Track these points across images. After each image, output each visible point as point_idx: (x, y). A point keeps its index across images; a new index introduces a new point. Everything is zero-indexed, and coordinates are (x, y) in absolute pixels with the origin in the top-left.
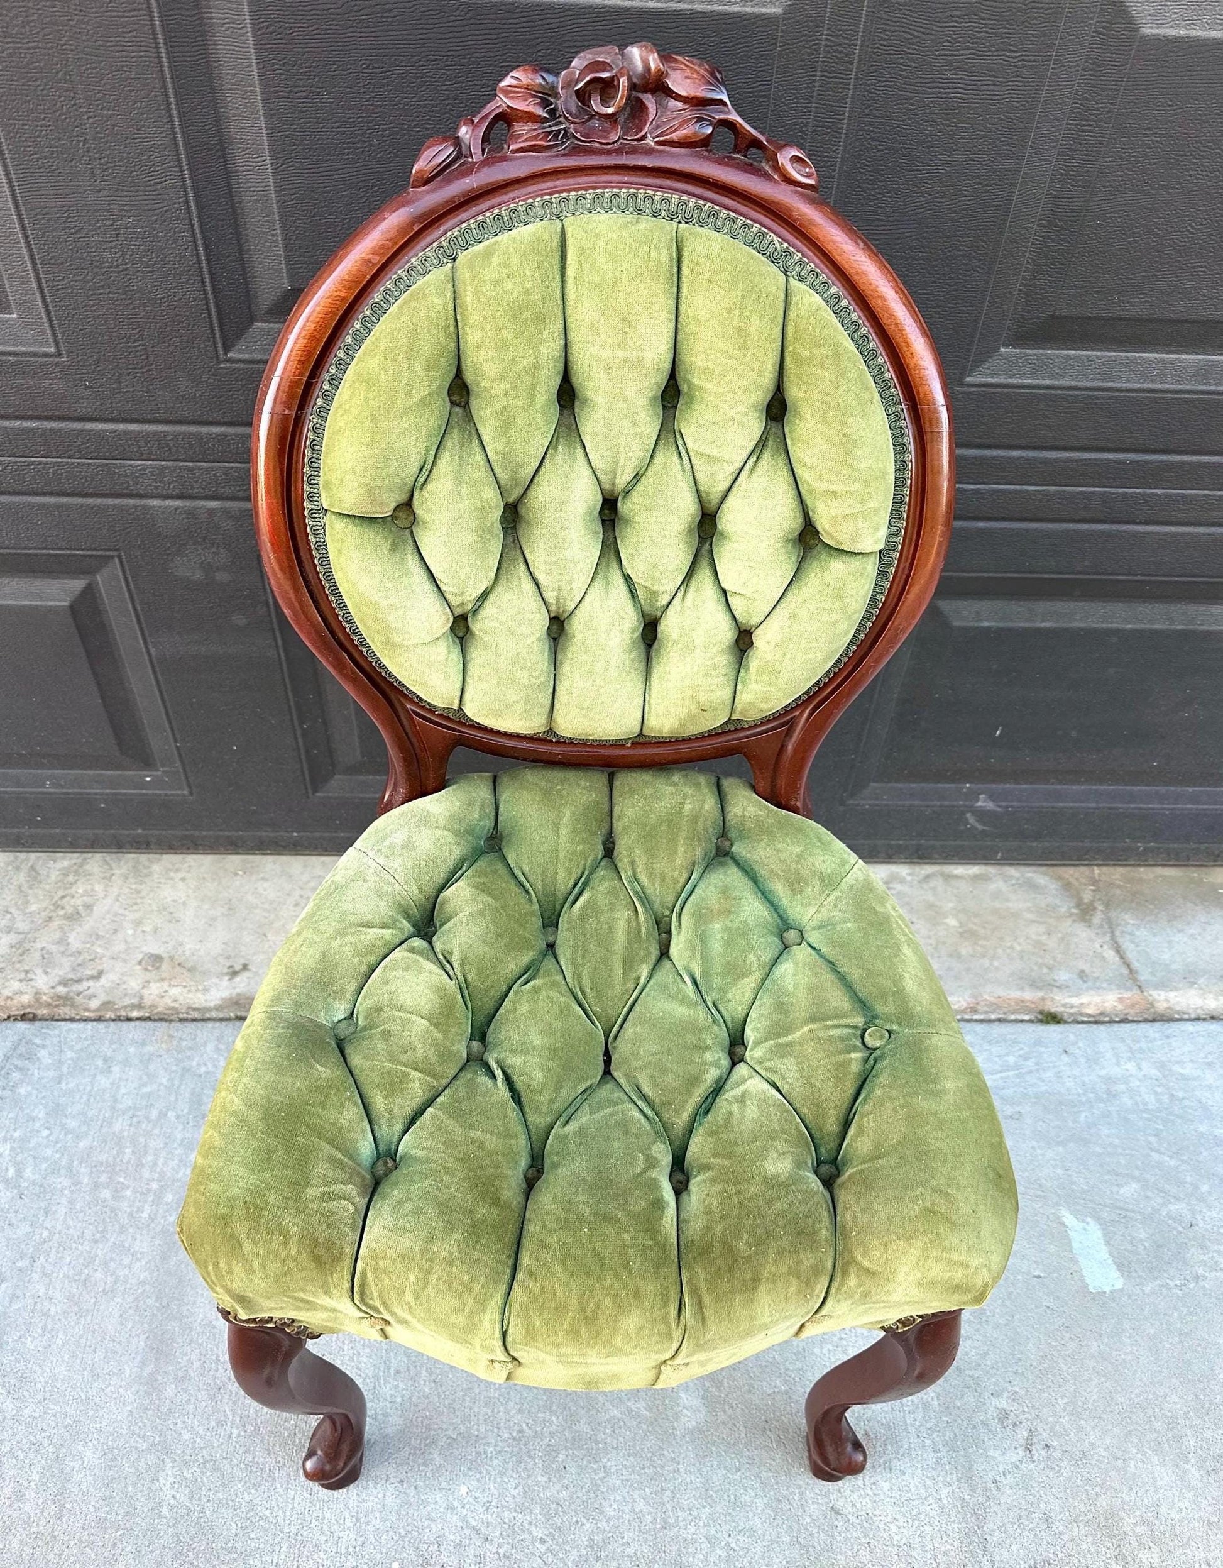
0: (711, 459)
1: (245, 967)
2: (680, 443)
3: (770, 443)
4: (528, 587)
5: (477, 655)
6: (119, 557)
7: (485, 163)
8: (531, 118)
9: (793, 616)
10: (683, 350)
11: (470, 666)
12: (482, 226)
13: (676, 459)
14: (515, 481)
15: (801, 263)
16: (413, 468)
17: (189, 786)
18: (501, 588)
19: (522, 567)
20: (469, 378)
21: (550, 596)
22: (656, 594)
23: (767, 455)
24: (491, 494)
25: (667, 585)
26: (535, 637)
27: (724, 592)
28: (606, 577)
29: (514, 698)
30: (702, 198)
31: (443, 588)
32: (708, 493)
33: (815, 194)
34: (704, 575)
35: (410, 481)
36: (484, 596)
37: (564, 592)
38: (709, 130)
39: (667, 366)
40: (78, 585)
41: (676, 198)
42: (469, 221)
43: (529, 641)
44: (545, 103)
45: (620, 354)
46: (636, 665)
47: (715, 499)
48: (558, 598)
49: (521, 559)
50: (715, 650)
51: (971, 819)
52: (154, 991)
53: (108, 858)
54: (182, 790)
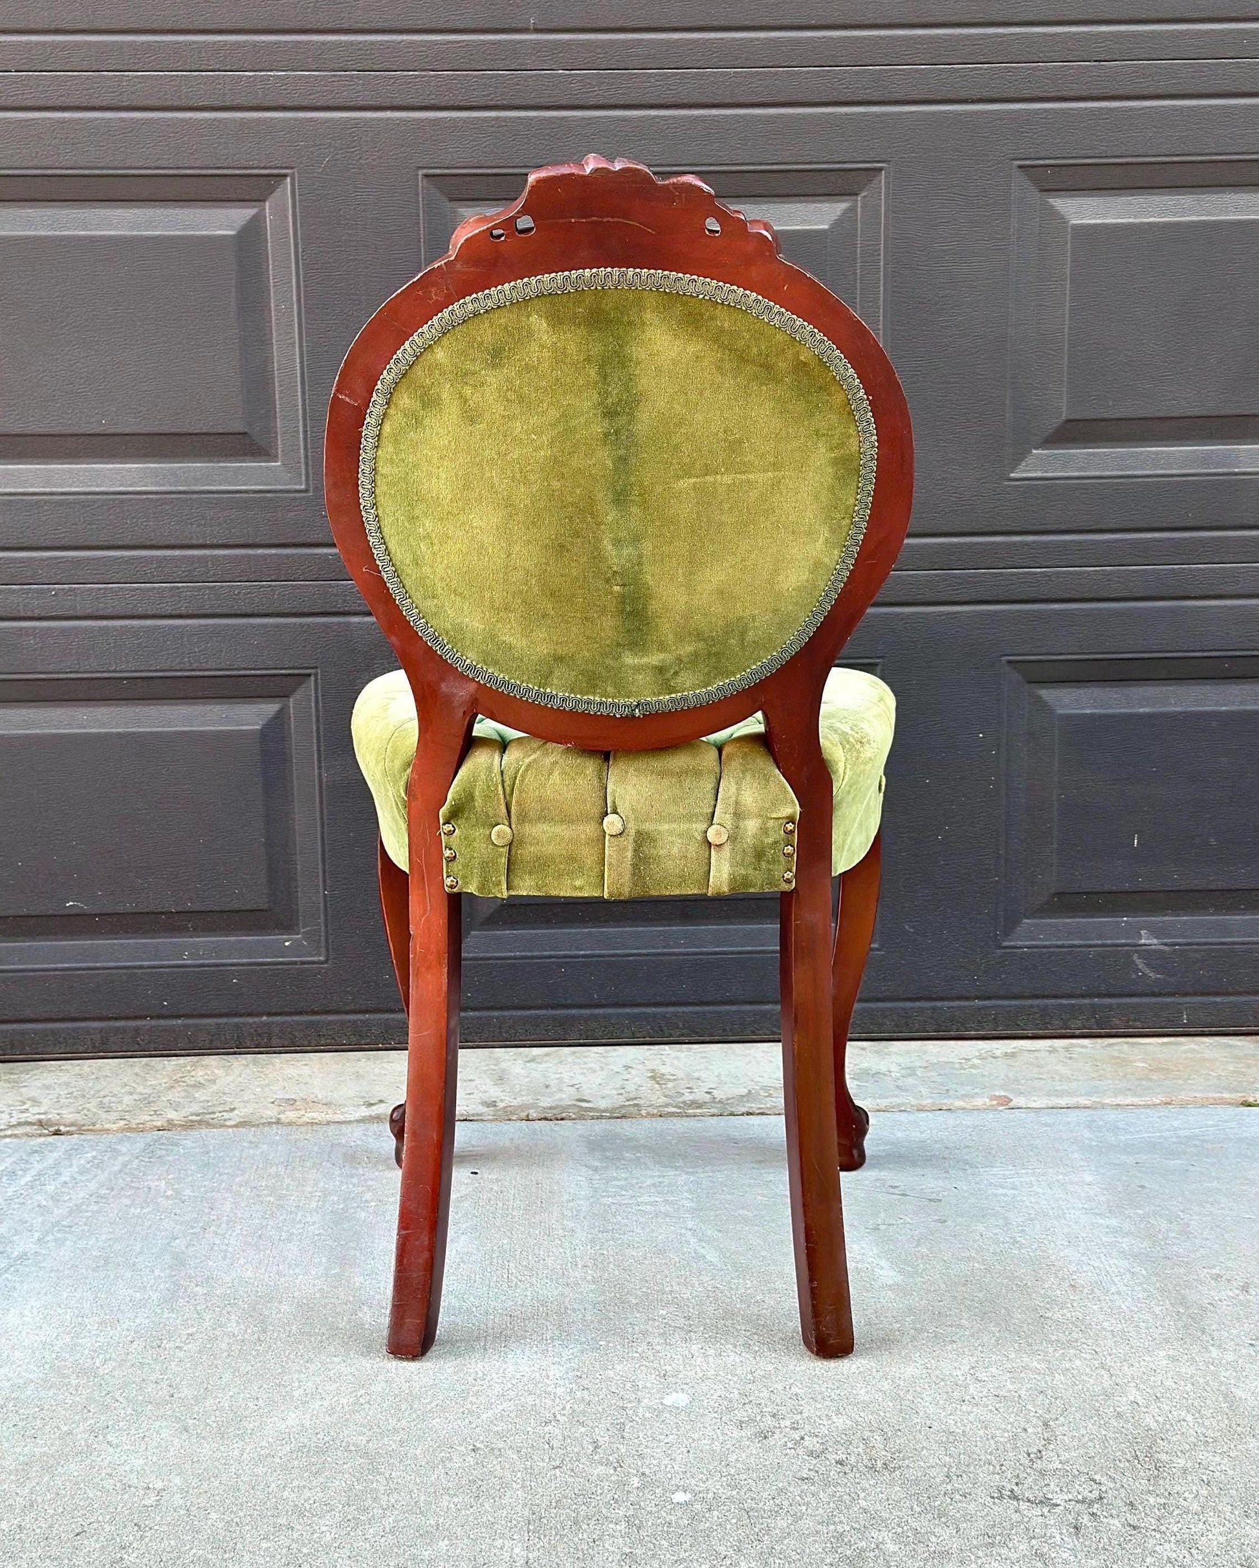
6: (316, 675)
17: (327, 950)
40: (270, 708)
51: (1140, 963)
52: (291, 1115)
53: (225, 1057)
54: (320, 956)
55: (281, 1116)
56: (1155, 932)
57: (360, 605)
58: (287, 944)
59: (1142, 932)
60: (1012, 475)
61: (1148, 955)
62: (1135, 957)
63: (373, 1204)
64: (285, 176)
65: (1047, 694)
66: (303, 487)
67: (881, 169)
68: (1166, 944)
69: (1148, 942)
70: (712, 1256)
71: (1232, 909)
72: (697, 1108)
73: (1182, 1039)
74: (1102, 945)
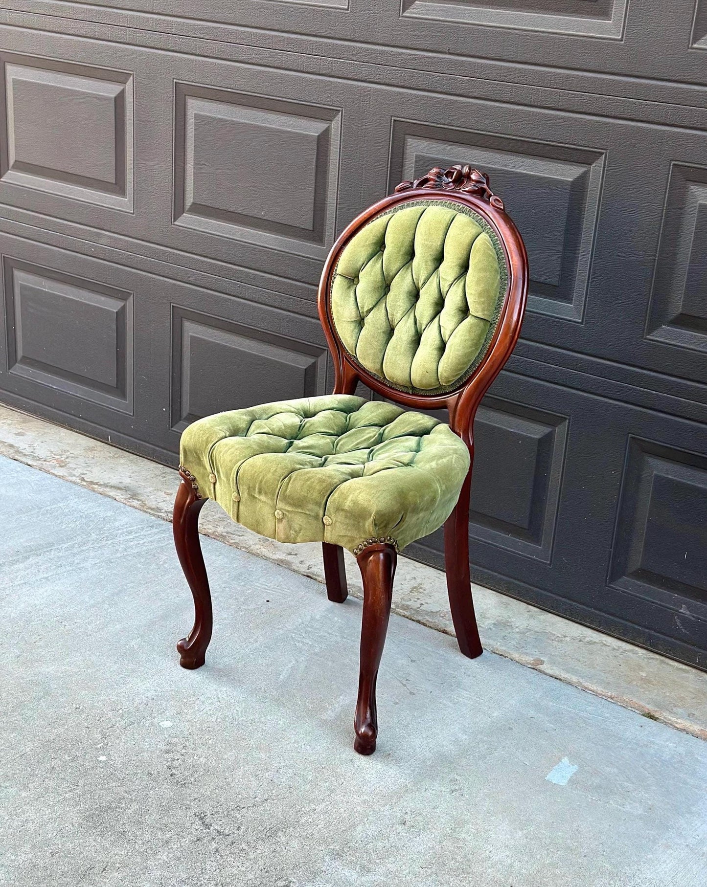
0: (445, 280)
1: (296, 554)
2: (438, 273)
4: (383, 311)
5: (362, 332)
7: (416, 189)
8: (432, 180)
9: (457, 336)
10: (445, 245)
11: (360, 336)
12: (409, 204)
13: (436, 277)
14: (388, 275)
15: (489, 228)
16: (360, 263)
18: (376, 308)
19: (384, 304)
20: (386, 242)
21: (390, 317)
22: (422, 324)
23: (460, 280)
24: (380, 277)
25: (426, 322)
26: (381, 331)
27: (440, 326)
28: (409, 316)
29: (370, 352)
30: (472, 209)
31: (359, 305)
32: (442, 292)
34: (436, 320)
35: (359, 268)
37: (395, 317)
38: (478, 189)
39: (441, 250)
40: (311, 360)
41: (461, 206)
42: (406, 203)
43: (379, 331)
44: (438, 177)
45: (426, 243)
47: (444, 294)
48: (392, 318)
49: (384, 301)
50: (433, 347)
51: (678, 621)
56: (690, 608)
59: (683, 606)
61: (684, 619)
62: (676, 617)
64: (339, 111)
65: (652, 461)
67: (603, 153)
68: (693, 617)
69: (684, 612)
70: (283, 676)
73: (694, 670)
74: (660, 605)
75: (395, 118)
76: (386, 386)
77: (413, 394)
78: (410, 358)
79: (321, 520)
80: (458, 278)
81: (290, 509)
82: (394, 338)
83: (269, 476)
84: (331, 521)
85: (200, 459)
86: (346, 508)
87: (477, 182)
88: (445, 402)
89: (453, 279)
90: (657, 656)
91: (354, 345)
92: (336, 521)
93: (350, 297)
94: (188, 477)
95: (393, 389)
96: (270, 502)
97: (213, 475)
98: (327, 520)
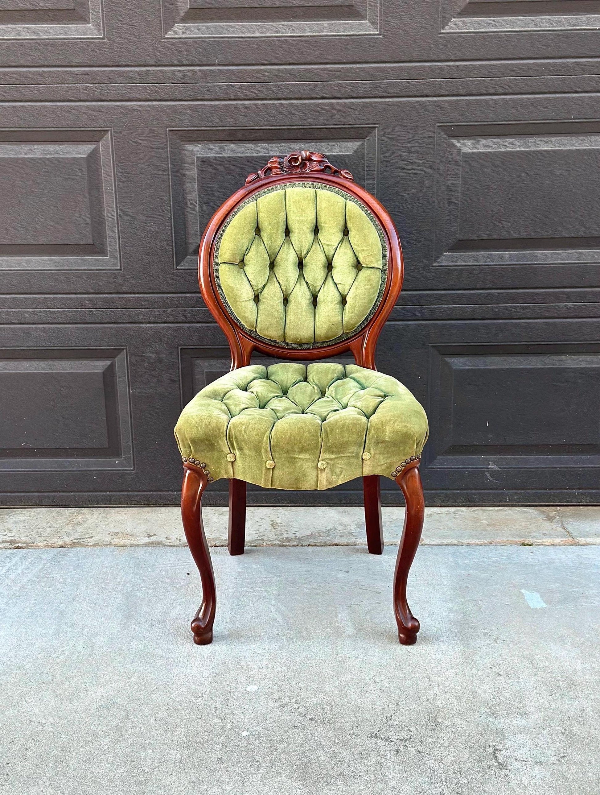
0: (328, 245)
2: (319, 241)
3: (345, 240)
4: (277, 284)
5: (261, 307)
6: (126, 349)
7: (265, 178)
8: (276, 168)
9: (356, 288)
10: (318, 217)
11: (259, 311)
12: (264, 192)
13: (319, 246)
14: (273, 253)
15: (349, 196)
16: (245, 249)
17: (134, 465)
18: (269, 285)
19: (275, 279)
20: (260, 226)
21: (284, 288)
22: (315, 287)
23: (344, 243)
24: (266, 256)
25: (319, 284)
26: (279, 301)
27: (336, 284)
28: (300, 283)
29: (273, 322)
31: (252, 283)
32: (329, 256)
33: (353, 181)
34: (329, 280)
35: (244, 253)
36: (264, 286)
37: (288, 287)
38: (323, 167)
39: (315, 222)
40: (107, 363)
41: (315, 183)
42: (261, 191)
44: (280, 165)
45: (301, 218)
46: (311, 311)
47: (331, 257)
48: (286, 289)
49: (275, 277)
50: (335, 303)
51: (489, 476)
52: (116, 541)
53: (91, 509)
54: (131, 467)
55: (112, 541)
56: (495, 463)
57: (145, 319)
58: (117, 462)
59: (490, 463)
60: (435, 264)
61: (493, 473)
62: (487, 473)
63: (144, 589)
64: (108, 131)
65: (448, 360)
66: (119, 268)
67: (375, 127)
69: (492, 467)
70: (280, 620)
71: (531, 453)
72: (289, 541)
73: (506, 508)
74: (472, 468)
75: (170, 129)
76: (285, 348)
77: (313, 349)
78: (313, 318)
79: (361, 457)
80: (342, 241)
81: (333, 457)
82: (291, 305)
83: (307, 435)
84: (370, 455)
85: (212, 445)
86: (387, 439)
87: (320, 162)
88: (349, 346)
89: (338, 243)
90: (476, 508)
91: (255, 320)
92: (375, 454)
93: (242, 279)
94: (198, 466)
95: (292, 349)
96: (312, 457)
97: (231, 454)
98: (366, 456)
